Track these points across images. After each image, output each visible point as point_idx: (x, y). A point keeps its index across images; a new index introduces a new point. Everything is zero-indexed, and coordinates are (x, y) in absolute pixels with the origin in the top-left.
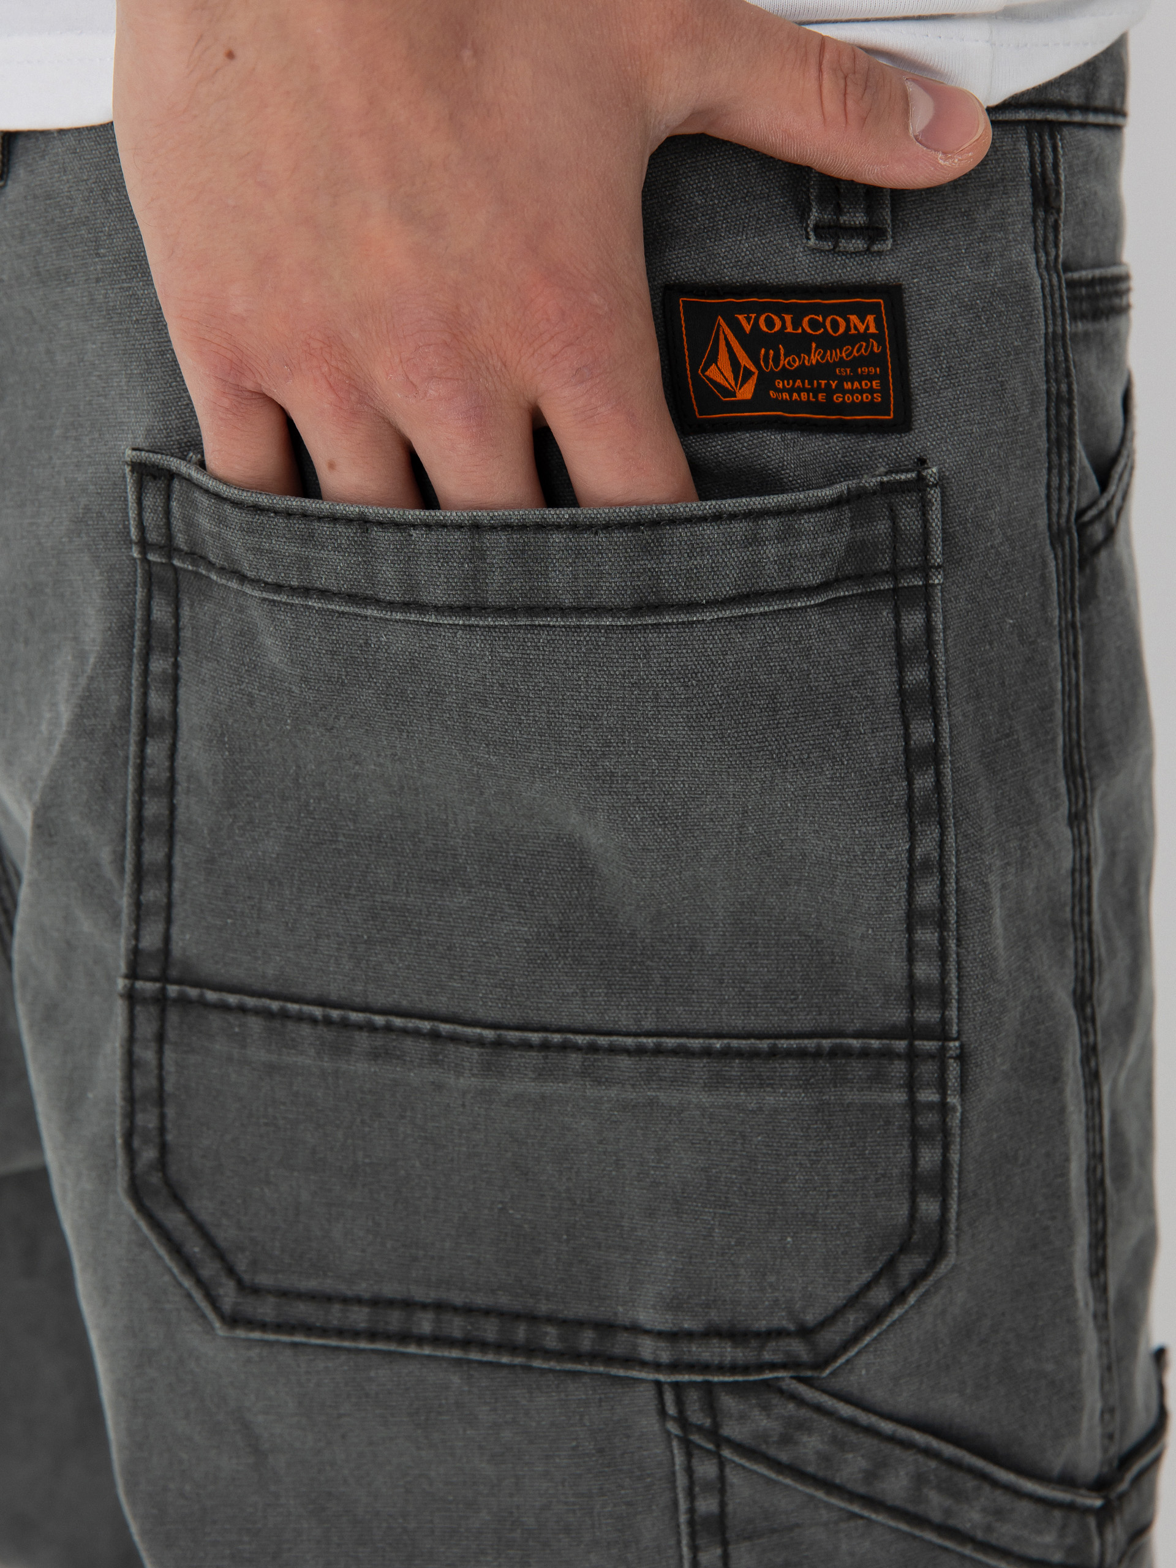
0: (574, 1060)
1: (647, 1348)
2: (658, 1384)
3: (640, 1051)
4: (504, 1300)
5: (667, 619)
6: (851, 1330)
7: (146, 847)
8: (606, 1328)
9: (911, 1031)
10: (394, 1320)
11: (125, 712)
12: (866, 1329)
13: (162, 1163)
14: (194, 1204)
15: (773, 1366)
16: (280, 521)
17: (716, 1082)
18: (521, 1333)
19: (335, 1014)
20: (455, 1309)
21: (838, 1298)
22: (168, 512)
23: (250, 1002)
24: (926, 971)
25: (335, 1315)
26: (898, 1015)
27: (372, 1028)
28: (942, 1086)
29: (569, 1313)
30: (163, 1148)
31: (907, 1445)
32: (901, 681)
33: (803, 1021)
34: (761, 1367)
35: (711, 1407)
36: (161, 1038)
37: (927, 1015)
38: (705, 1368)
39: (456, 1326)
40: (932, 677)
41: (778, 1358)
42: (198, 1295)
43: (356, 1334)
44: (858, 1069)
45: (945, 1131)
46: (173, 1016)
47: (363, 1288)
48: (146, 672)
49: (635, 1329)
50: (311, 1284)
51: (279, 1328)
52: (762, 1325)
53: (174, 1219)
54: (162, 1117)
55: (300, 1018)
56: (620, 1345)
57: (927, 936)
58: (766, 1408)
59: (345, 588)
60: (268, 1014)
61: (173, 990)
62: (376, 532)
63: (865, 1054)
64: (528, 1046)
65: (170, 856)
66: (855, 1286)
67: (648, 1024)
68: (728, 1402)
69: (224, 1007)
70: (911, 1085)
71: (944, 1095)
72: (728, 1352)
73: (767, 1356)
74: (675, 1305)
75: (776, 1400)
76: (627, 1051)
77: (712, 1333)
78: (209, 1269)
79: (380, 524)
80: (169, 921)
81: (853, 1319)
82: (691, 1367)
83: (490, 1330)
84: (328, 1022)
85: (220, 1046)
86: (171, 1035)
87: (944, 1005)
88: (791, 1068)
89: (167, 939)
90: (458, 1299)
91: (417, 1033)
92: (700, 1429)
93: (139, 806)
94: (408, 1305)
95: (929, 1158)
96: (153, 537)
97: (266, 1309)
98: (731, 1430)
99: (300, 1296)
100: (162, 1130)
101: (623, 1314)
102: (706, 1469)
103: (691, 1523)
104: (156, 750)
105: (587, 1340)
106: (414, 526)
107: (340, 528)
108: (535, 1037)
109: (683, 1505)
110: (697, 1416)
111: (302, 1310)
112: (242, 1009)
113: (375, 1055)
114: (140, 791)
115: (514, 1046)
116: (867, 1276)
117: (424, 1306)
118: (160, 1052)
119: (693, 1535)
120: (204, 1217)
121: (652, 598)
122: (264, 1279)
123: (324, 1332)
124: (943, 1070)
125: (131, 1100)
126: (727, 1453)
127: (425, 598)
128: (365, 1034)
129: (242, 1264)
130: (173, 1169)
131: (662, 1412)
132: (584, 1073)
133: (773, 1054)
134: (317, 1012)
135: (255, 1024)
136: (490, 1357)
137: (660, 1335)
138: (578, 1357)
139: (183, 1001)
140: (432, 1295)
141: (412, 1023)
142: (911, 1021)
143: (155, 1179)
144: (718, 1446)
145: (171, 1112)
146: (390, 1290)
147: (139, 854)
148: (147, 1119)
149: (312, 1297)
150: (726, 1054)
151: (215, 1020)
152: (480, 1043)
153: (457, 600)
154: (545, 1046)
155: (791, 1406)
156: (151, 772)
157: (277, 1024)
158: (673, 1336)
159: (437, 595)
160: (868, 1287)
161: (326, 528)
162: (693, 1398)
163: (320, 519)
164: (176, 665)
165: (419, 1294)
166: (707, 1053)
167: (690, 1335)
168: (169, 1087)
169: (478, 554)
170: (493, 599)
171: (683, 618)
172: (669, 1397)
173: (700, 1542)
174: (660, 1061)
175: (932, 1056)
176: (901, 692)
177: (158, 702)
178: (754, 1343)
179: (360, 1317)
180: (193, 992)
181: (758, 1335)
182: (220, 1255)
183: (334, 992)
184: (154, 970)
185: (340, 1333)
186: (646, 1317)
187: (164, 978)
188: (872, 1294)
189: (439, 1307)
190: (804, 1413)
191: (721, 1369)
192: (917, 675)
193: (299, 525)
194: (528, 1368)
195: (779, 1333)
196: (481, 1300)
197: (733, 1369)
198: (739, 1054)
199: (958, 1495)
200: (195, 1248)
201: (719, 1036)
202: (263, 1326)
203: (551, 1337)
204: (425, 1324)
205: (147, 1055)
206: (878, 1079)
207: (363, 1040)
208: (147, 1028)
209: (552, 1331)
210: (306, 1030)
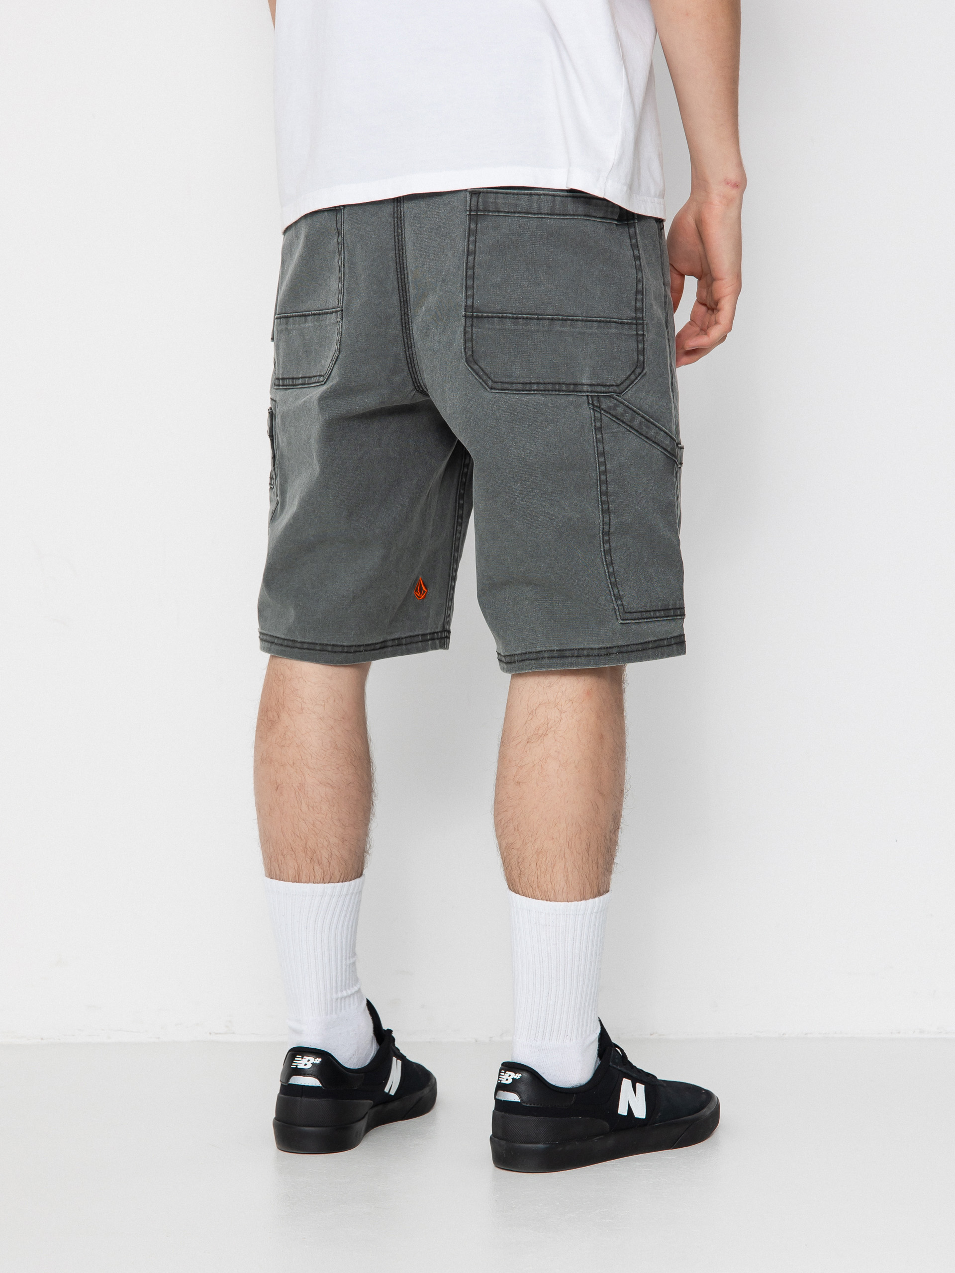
0: (569, 322)
1: (585, 388)
2: (587, 396)
3: (583, 320)
4: (553, 380)
5: (591, 219)
6: (627, 385)
7: (468, 282)
8: (575, 385)
9: (636, 318)
10: (528, 387)
11: (463, 251)
12: (630, 385)
13: (472, 355)
14: (480, 364)
15: (612, 392)
16: (512, 196)
17: (599, 327)
18: (557, 387)
19: (515, 316)
20: (541, 383)
21: (624, 377)
22: (478, 202)
23: (494, 315)
24: (639, 305)
25: (514, 386)
26: (633, 315)
27: (523, 318)
28: (643, 331)
29: (568, 382)
30: (472, 351)
31: (639, 414)
32: (631, 242)
33: (615, 315)
34: (609, 392)
35: (599, 401)
36: (472, 326)
37: (639, 315)
38: (598, 392)
39: (542, 387)
40: (637, 242)
41: (612, 390)
42: (483, 383)
43: (519, 390)
44: (626, 327)
45: (644, 341)
46: (475, 320)
47: (520, 380)
48: (469, 241)
49: (582, 385)
50: (509, 380)
51: (502, 390)
52: (608, 384)
53: (476, 367)
54: (472, 344)
55: (506, 317)
56: (579, 388)
57: (639, 297)
58: (610, 401)
59: (524, 210)
60: (499, 317)
61: (475, 314)
62: (534, 196)
63: (627, 323)
64: (559, 319)
65: (473, 284)
66: (628, 374)
67: (584, 315)
68: (602, 399)
69: (489, 317)
70: (637, 330)
71: (644, 332)
72: (603, 389)
73: (610, 390)
74: (591, 378)
75: (612, 399)
76: (580, 320)
77: (598, 385)
78: (485, 378)
79: (534, 194)
80: (473, 299)
81: (627, 382)
82: (594, 392)
83: (550, 387)
84: (513, 318)
85: (487, 326)
86: (475, 325)
87: (642, 313)
88: (614, 325)
89: (473, 303)
90: (542, 381)
91: (534, 319)
92: (597, 406)
93: (467, 272)
94: (530, 383)
95: (641, 346)
96: (473, 208)
97: (499, 386)
98: (603, 406)
99: (506, 383)
100: (472, 347)
101: (579, 381)
102: (598, 415)
103: (595, 428)
104: (471, 258)
105: (572, 387)
106: (541, 195)
107: (526, 196)
108: (561, 317)
109: (593, 424)
110: (596, 403)
111: (506, 386)
112: (492, 317)
113: (524, 324)
114: (467, 269)
115: (556, 320)
116: (630, 373)
117: (534, 383)
118: (472, 329)
119: (595, 432)
120: (482, 366)
121: (588, 214)
122: (497, 380)
123: (512, 390)
124: (643, 327)
125: (465, 341)
126: (602, 412)
127: (543, 212)
128: (521, 320)
129: (492, 377)
130: (475, 357)
131: (589, 403)
132: (571, 325)
133: (610, 322)
134: (511, 315)
135: (496, 320)
136: (551, 393)
137: (588, 385)
138: (570, 391)
139: (478, 317)
140: (536, 381)
141: (532, 316)
142: (636, 316)
143: (471, 359)
144: (600, 411)
145: (474, 343)
146: (526, 380)
147: (466, 283)
148: (469, 345)
149: (508, 383)
150: (600, 322)
151: (486, 320)
152: (549, 319)
153: (549, 212)
154: (562, 320)
155: (616, 401)
156: (469, 264)
157: (501, 319)
158: (591, 385)
159: (545, 210)
160: (630, 375)
161: (522, 196)
162: (595, 399)
163: (521, 194)
164: (476, 238)
165: (533, 381)
166: (596, 321)
167: (594, 385)
168: (474, 337)
169: (554, 201)
170: (556, 212)
171: (594, 219)
172: (590, 399)
173: (597, 433)
174: (587, 323)
175: (641, 324)
176: (631, 245)
177: (471, 247)
178: (607, 387)
179: (520, 387)
180: (480, 314)
181: (608, 386)
182: (487, 375)
183: (514, 311)
184: (470, 310)
185: (515, 390)
186: (585, 381)
187: (472, 312)
188: (631, 377)
189: (538, 383)
190: (618, 403)
191: (601, 392)
192: (634, 241)
193: (516, 196)
194: (559, 394)
195: (612, 385)
196: (547, 381)
197: (603, 393)
198: (603, 321)
199: (648, 428)
200: (481, 373)
201: (599, 318)
202: (498, 389)
203: (564, 387)
204: (535, 387)
205: (469, 329)
206: (630, 329)
207: (521, 321)
208: (469, 323)
209: (564, 386)
210: (508, 320)
